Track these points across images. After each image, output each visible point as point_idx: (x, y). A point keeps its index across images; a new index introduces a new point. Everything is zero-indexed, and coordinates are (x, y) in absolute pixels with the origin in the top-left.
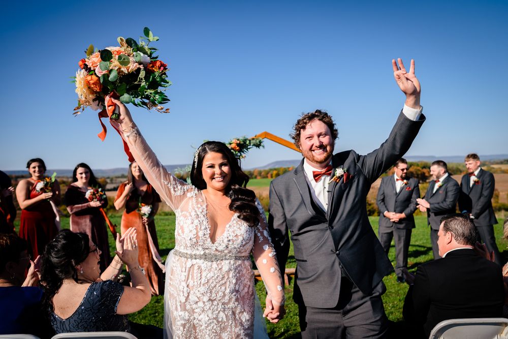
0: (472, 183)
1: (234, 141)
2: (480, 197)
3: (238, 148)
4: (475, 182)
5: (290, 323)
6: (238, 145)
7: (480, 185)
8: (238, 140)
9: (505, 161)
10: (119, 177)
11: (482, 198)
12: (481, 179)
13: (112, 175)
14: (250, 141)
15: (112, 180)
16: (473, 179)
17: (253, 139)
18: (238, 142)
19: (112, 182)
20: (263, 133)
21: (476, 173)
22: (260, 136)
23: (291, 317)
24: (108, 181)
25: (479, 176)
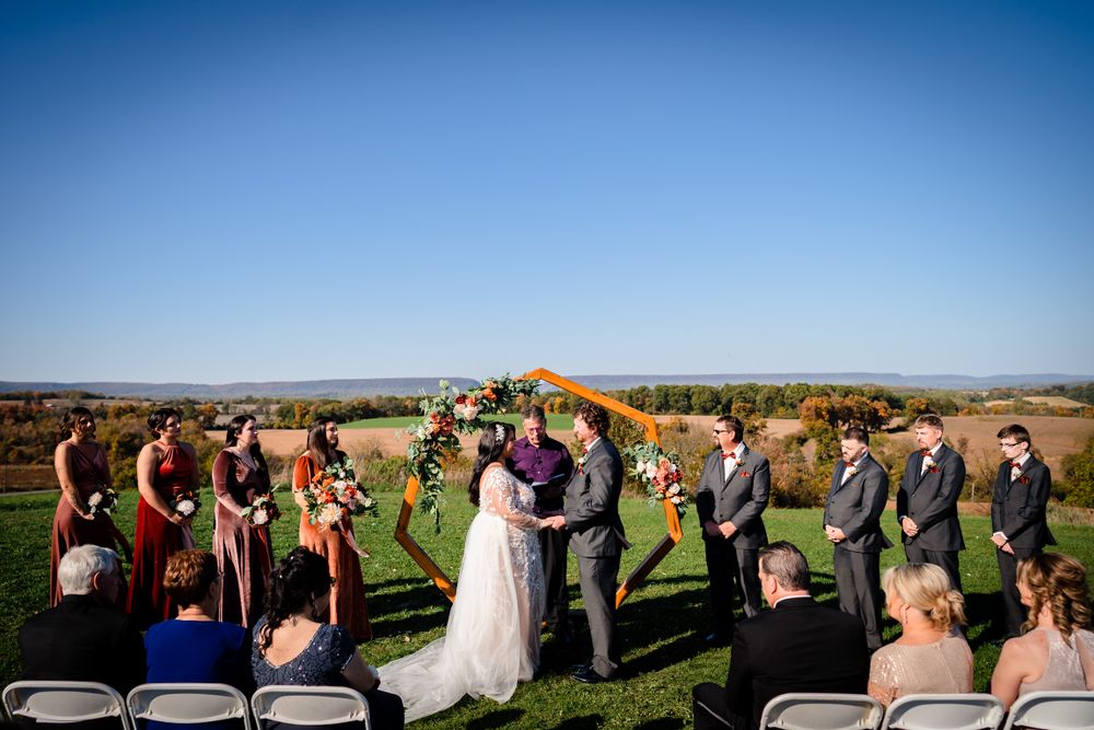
0: (924, 468)
1: (487, 384)
2: (935, 497)
3: (494, 396)
4: (929, 467)
5: (574, 703)
6: (495, 391)
7: (937, 475)
8: (495, 382)
9: (1054, 388)
10: (241, 402)
11: (939, 499)
12: (940, 465)
13: (226, 397)
14: (515, 383)
15: (226, 408)
16: (927, 461)
17: (520, 381)
18: (495, 386)
19: (226, 411)
20: (537, 371)
21: (934, 451)
22: (533, 374)
23: (576, 693)
24: (220, 408)
25: (938, 459)
